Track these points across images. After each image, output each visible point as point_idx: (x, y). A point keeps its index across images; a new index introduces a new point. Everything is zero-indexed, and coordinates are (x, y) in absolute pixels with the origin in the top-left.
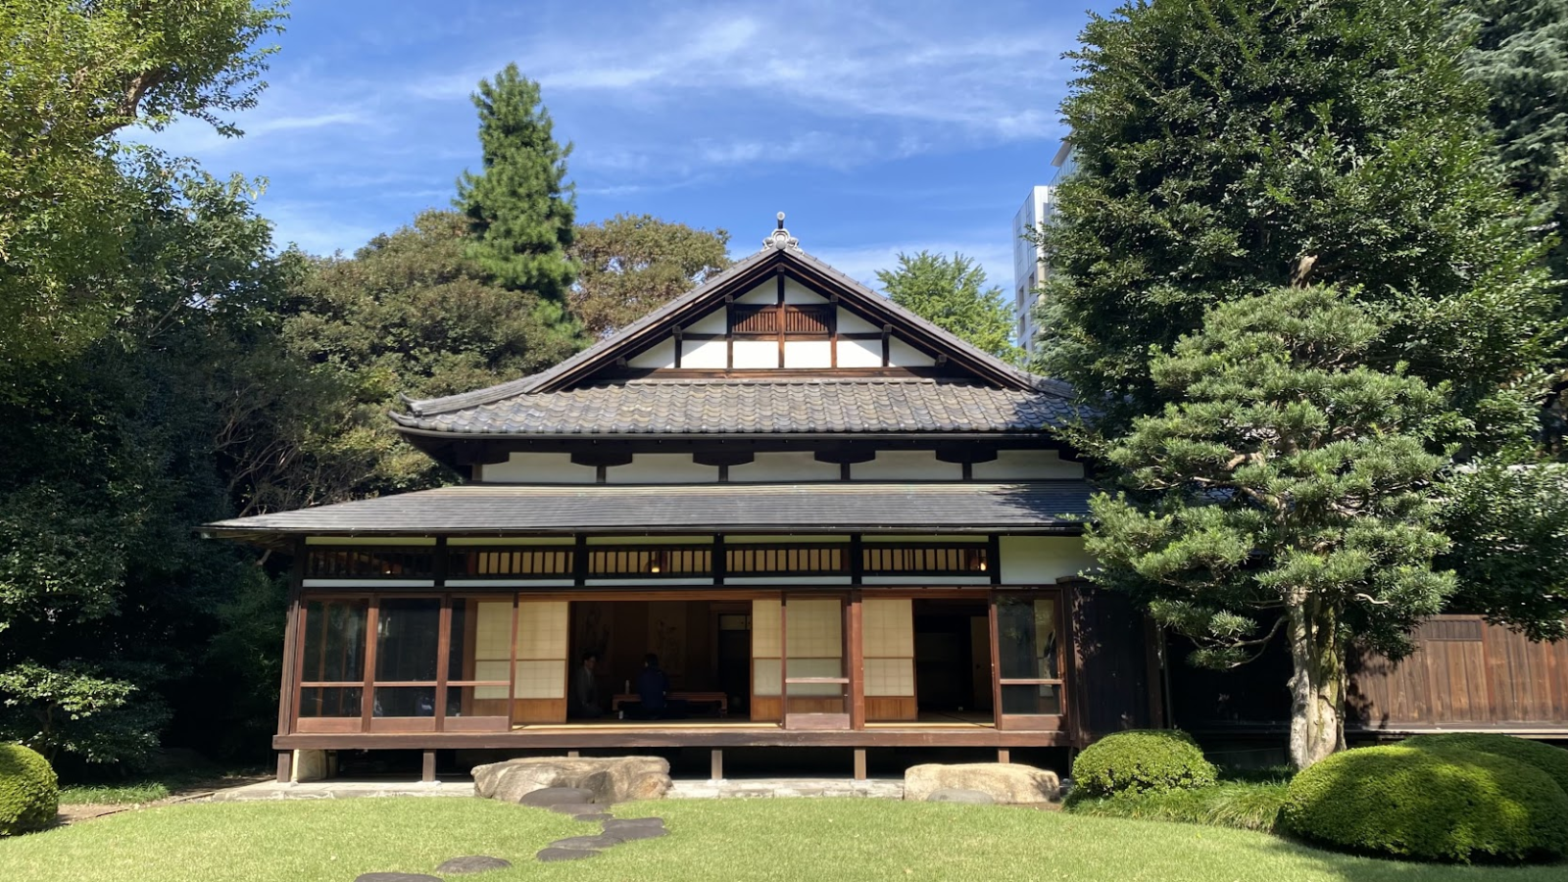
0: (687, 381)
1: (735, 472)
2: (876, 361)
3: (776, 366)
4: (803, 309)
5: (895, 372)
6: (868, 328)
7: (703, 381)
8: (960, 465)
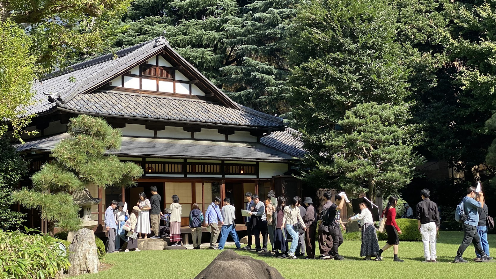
0: (128, 93)
1: (160, 134)
2: (187, 92)
3: (155, 90)
4: (165, 68)
5: (194, 97)
6: (185, 79)
7: (133, 94)
8: (225, 135)
